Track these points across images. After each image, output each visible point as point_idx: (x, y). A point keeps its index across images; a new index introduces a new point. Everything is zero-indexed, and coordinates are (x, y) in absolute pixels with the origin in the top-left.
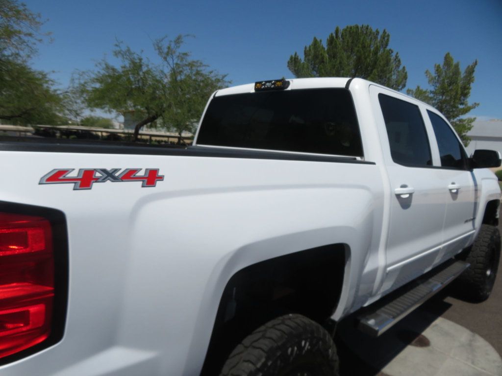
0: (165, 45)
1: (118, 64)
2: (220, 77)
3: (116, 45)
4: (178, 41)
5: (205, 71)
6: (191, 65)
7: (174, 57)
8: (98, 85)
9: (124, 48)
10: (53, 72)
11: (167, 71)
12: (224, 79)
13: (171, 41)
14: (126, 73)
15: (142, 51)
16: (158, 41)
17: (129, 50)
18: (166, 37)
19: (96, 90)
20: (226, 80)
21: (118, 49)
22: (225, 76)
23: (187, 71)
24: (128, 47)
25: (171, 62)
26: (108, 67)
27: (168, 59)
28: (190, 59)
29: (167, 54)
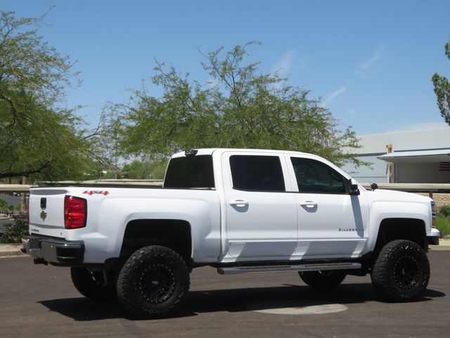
0: (221, 58)
2: (299, 96)
3: (157, 69)
4: (237, 52)
5: (274, 88)
6: (259, 81)
7: (235, 74)
9: (167, 70)
10: (80, 107)
13: (229, 53)
14: (169, 103)
16: (213, 55)
17: (173, 73)
18: (222, 48)
21: (159, 73)
22: (306, 93)
24: (172, 68)
25: (230, 82)
26: (145, 100)
27: (226, 77)
28: (257, 74)
29: (224, 70)
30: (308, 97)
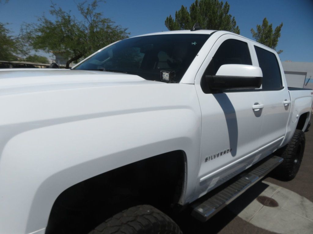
0: (85, 7)
1: (54, 19)
2: (123, 30)
3: (52, 7)
4: (94, 5)
5: (113, 26)
6: (103, 21)
7: (92, 16)
8: (40, 34)
9: (57, 9)
10: (8, 24)
11: (87, 25)
12: (125, 32)
13: (89, 5)
14: (59, 26)
15: (70, 11)
16: (81, 5)
17: (60, 10)
18: (86, 1)
19: (39, 37)
20: (127, 32)
21: (53, 9)
22: (127, 29)
23: (100, 26)
24: (60, 8)
25: (90, 19)
26: (46, 22)
27: (87, 17)
28: (102, 17)
29: (87, 13)
30: (127, 31)
